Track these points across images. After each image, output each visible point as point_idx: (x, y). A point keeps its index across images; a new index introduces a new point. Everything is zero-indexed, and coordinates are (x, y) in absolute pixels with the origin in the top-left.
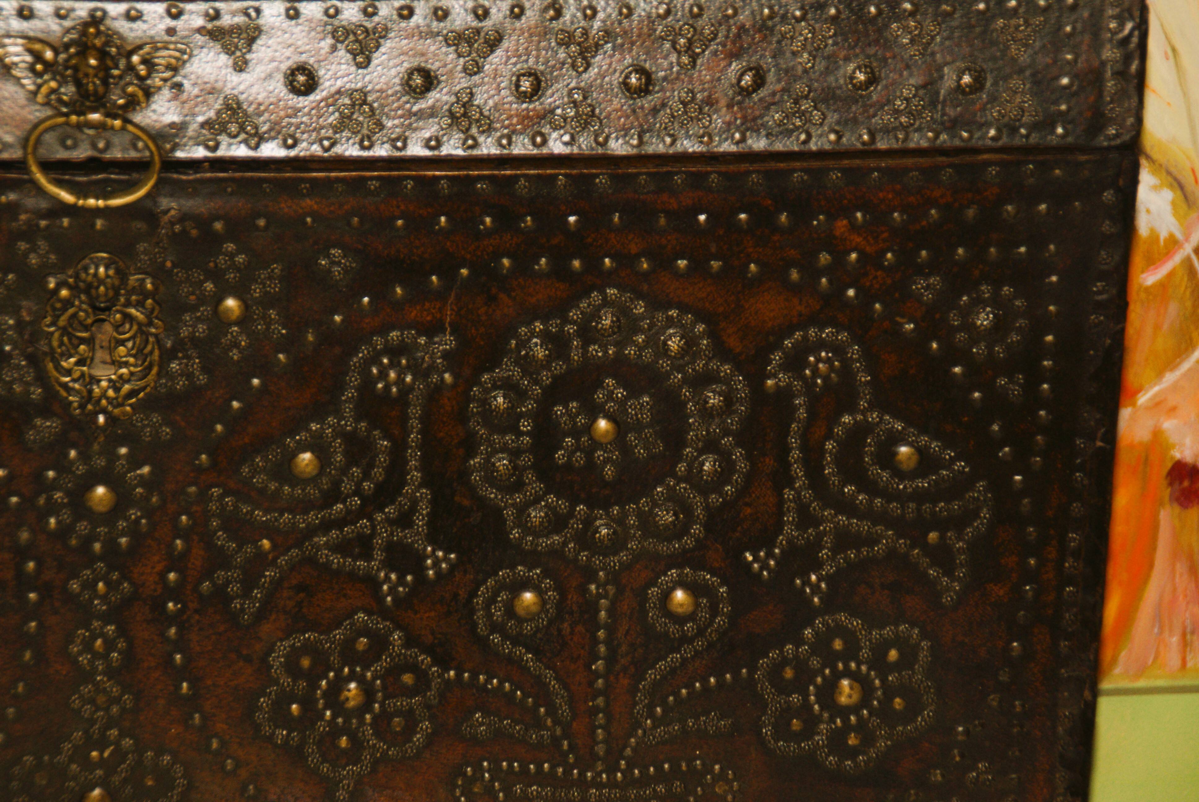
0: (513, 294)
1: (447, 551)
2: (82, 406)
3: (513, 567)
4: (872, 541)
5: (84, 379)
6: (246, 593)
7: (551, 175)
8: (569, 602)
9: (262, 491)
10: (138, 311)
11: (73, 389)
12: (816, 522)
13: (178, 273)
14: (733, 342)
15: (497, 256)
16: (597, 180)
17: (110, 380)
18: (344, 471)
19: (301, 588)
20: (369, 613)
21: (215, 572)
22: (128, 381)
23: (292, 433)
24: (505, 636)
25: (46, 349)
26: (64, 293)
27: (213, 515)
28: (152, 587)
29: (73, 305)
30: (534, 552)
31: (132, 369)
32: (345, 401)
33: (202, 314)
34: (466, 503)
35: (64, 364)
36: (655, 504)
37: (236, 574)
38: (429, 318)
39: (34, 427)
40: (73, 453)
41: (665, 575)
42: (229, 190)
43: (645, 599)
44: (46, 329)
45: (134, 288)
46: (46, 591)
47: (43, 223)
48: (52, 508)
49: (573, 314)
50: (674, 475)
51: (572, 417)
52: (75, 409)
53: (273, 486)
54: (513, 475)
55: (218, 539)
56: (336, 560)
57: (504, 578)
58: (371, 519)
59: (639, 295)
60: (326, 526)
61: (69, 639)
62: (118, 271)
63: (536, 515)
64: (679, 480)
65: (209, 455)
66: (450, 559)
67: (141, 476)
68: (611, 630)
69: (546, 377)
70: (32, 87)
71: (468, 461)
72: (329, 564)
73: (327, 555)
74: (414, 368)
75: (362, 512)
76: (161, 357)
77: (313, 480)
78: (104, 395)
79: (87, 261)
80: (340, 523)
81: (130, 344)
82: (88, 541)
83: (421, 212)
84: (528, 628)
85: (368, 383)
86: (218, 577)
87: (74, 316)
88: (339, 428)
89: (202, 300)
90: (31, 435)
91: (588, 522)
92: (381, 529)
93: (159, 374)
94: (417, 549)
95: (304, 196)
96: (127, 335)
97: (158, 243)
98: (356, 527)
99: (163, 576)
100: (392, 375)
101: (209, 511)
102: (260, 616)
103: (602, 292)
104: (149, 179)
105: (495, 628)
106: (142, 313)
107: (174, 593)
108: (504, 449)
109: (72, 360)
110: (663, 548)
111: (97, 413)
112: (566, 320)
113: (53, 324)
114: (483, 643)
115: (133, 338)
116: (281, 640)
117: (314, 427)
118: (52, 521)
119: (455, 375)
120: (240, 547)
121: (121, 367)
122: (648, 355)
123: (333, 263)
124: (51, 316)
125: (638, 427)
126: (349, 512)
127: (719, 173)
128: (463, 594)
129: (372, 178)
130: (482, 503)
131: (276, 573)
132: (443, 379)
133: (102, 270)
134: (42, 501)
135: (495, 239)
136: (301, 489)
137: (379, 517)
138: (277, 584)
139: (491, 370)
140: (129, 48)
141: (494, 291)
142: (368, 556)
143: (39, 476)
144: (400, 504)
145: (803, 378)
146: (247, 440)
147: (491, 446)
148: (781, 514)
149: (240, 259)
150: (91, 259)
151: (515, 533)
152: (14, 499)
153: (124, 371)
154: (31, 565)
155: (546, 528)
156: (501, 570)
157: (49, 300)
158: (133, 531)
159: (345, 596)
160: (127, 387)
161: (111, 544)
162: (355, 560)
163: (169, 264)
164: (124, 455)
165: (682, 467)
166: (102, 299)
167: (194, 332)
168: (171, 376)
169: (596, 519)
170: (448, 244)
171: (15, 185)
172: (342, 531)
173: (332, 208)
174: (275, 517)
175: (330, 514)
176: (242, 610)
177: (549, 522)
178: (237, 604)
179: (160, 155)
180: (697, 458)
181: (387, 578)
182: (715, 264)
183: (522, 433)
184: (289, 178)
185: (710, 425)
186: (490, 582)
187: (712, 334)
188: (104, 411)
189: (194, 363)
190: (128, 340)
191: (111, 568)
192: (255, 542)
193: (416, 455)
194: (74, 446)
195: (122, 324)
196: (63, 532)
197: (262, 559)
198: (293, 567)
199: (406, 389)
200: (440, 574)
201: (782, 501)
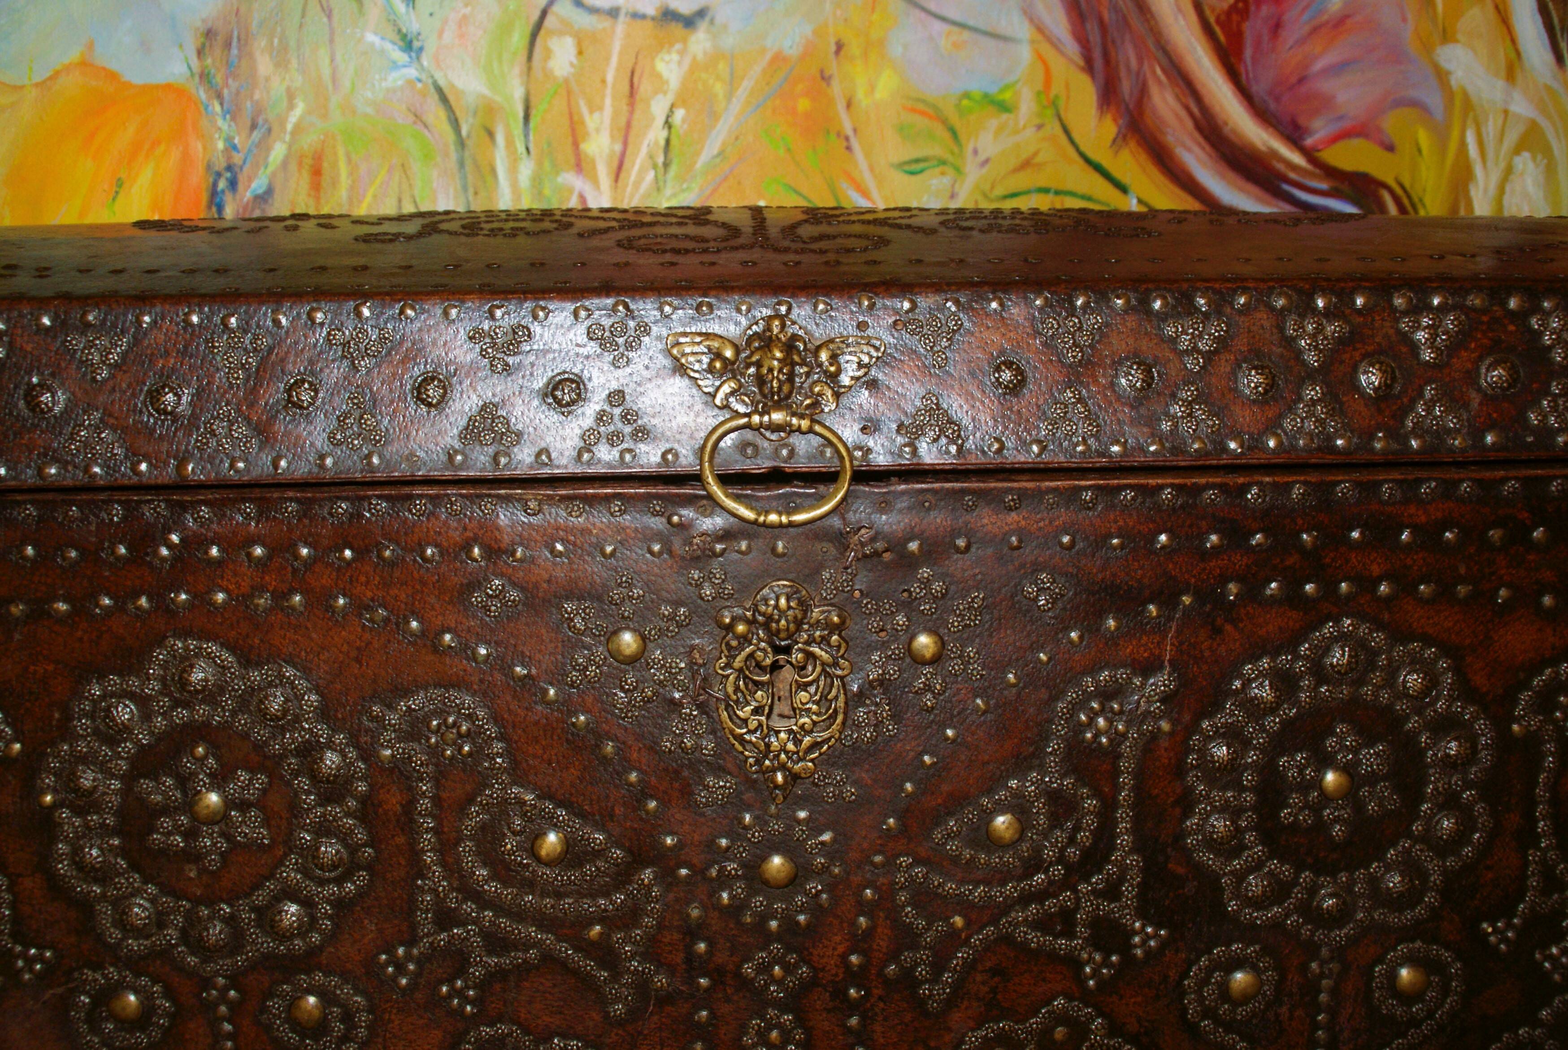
0: (1241, 625)
1: (1157, 927)
2: (758, 762)
3: (1228, 945)
5: (762, 731)
6: (935, 978)
7: (1287, 483)
8: (1289, 983)
9: (955, 860)
10: (822, 649)
11: (750, 742)
12: (1562, 886)
13: (867, 603)
14: (1480, 680)
15: (1224, 580)
16: (1338, 489)
17: (790, 732)
18: (1047, 835)
19: (997, 971)
20: (1069, 998)
21: (901, 954)
22: (809, 732)
23: (990, 792)
24: (1217, 1021)
25: (720, 695)
26: (741, 628)
27: (901, 888)
28: (834, 972)
29: (751, 644)
30: (1252, 926)
31: (814, 717)
32: (1051, 753)
33: (893, 653)
34: (1181, 871)
35: (739, 713)
36: (1388, 868)
37: (923, 954)
38: (1146, 655)
39: (706, 787)
40: (747, 818)
41: (1395, 950)
42: (927, 504)
43: (1371, 978)
44: (720, 672)
45: (818, 621)
46: (718, 975)
47: (719, 547)
48: (725, 880)
49: (1304, 648)
50: (1409, 835)
51: (1301, 769)
52: (751, 766)
53: (967, 854)
54: (1234, 837)
55: (906, 915)
56: (1035, 938)
57: (1219, 957)
58: (1075, 890)
59: (1379, 626)
60: (1025, 899)
61: (743, 1029)
62: (801, 603)
63: (1255, 884)
64: (1416, 840)
65: (897, 819)
66: (1160, 936)
67: (823, 843)
68: (1333, 1013)
69: (1272, 723)
70: (711, 390)
71: (1185, 822)
72: (1026, 943)
73: (1026, 933)
74: (1128, 713)
75: (1067, 883)
76: (846, 703)
77: (1013, 844)
78: (783, 749)
79: (766, 591)
80: (1040, 896)
81: (812, 689)
82: (764, 918)
83: (1141, 528)
84: (1241, 1012)
85: (1076, 731)
86: (905, 960)
87: (751, 655)
88: (1043, 786)
89: (894, 636)
90: (702, 796)
91: (1313, 890)
92: (1086, 902)
93: (844, 723)
94: (1125, 924)
95: (1010, 509)
96: (810, 678)
97: (846, 568)
98: (1059, 900)
99: (844, 957)
100: (1101, 721)
101: (897, 883)
102: (951, 1003)
103: (1337, 621)
104: (837, 491)
105: (1208, 1013)
106: (826, 652)
107: (857, 977)
108: (1226, 807)
109: (748, 709)
110: (1393, 919)
111: (774, 770)
112: (1297, 657)
113: (728, 665)
114: (1192, 1029)
115: (816, 680)
116: (973, 1030)
117: (1013, 783)
118: (725, 895)
119: (1174, 722)
120: (930, 924)
121: (801, 716)
122: (1385, 696)
123: (1041, 589)
124: (726, 657)
125: (1372, 780)
126: (1051, 883)
127: (1474, 480)
128: (1173, 974)
129: (1087, 488)
130: (1198, 869)
131: (969, 954)
132: (1159, 728)
133: (783, 601)
134: (714, 872)
135: (1223, 560)
136: (998, 857)
137: (1083, 887)
138: (970, 966)
139: (1210, 715)
140: (818, 343)
141: (1219, 621)
142: (1069, 934)
143: (711, 844)
144: (1108, 874)
145: (1555, 721)
146: (940, 801)
147: (1211, 804)
148: (1524, 877)
149: (937, 586)
150: (771, 588)
151: (1232, 906)
152: (684, 872)
153: (805, 720)
154: (702, 946)
155: (1268, 898)
156: (1216, 947)
157: (724, 637)
158: (813, 907)
159: (1044, 980)
160: (807, 740)
161: (789, 923)
162: (1056, 937)
163: (857, 594)
164: (804, 819)
165: (1417, 827)
166: (783, 635)
167: (884, 673)
168: (858, 726)
169: (1323, 886)
170: (1171, 566)
171: (690, 501)
172: (1042, 905)
173: (1041, 524)
174: (969, 890)
175: (1031, 886)
176: (931, 995)
177: (1272, 891)
178: (924, 990)
179: (851, 462)
180: (1435, 815)
181: (1091, 960)
182: (1462, 590)
183: (1244, 789)
184: (995, 488)
185: (1452, 776)
186: (1203, 961)
187: (1457, 669)
188: (783, 767)
189: (884, 710)
190: (810, 684)
191: (789, 949)
192: (947, 919)
193: (1128, 815)
194: (749, 808)
195: (804, 668)
196: (737, 908)
197: (954, 938)
198: (988, 947)
199: (1118, 738)
200: (1148, 952)
201: (1526, 863)
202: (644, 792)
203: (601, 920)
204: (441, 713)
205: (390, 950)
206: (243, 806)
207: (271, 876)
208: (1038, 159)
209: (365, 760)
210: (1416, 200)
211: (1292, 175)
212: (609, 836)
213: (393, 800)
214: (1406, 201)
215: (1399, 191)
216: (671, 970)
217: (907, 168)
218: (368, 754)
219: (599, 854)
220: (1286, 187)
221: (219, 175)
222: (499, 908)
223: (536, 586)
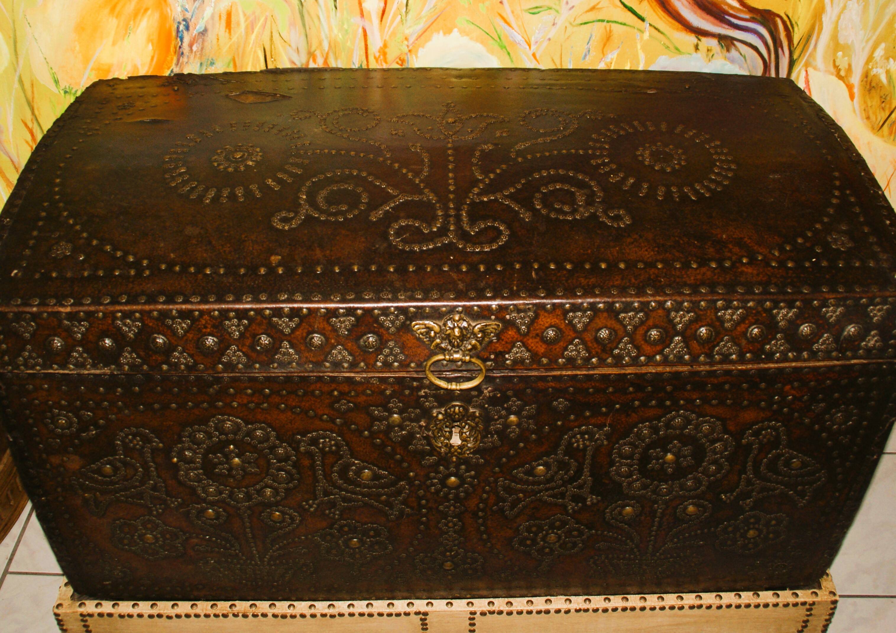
0: (638, 414)
1: (597, 496)
2: (447, 454)
3: (624, 501)
4: (774, 489)
5: (448, 445)
8: (645, 511)
10: (472, 422)
11: (443, 448)
12: (753, 484)
13: (490, 408)
14: (732, 427)
15: (633, 401)
17: (459, 446)
18: (556, 473)
19: (535, 508)
20: (562, 515)
24: (617, 521)
25: (432, 435)
26: (440, 416)
28: (473, 509)
29: (444, 421)
30: (633, 496)
31: (468, 442)
33: (500, 422)
34: (607, 482)
35: (439, 440)
36: (688, 480)
38: (600, 422)
39: (426, 459)
40: (442, 468)
41: (687, 502)
43: (677, 510)
44: (432, 428)
45: (471, 414)
46: (430, 509)
47: (432, 392)
48: (433, 485)
49: (663, 419)
51: (658, 454)
52: (443, 455)
54: (629, 473)
57: (620, 504)
58: (566, 487)
59: (694, 413)
60: (547, 490)
62: (464, 409)
63: (636, 485)
64: (700, 473)
65: (499, 468)
67: (471, 475)
68: (661, 518)
69: (648, 441)
70: (429, 343)
71: (610, 469)
74: (591, 439)
76: (481, 438)
78: (456, 451)
79: (450, 405)
80: (553, 489)
81: (468, 434)
82: (447, 494)
83: (601, 386)
84: (627, 518)
85: (570, 444)
87: (444, 424)
89: (500, 417)
90: (425, 462)
91: (658, 487)
93: (479, 443)
95: (549, 381)
96: (467, 430)
99: (477, 505)
103: (677, 412)
105: (613, 519)
106: (474, 423)
107: (482, 510)
108: (627, 465)
109: (443, 439)
110: (688, 494)
111: (452, 456)
112: (660, 422)
113: (435, 427)
114: (608, 523)
115: (469, 431)
116: (525, 523)
118: (433, 489)
122: (693, 433)
123: (559, 403)
124: (434, 424)
125: (685, 457)
128: (601, 509)
129: (581, 375)
130: (614, 482)
133: (457, 409)
134: (428, 482)
135: (633, 395)
138: (524, 507)
139: (624, 439)
141: (630, 413)
143: (428, 475)
145: (759, 439)
146: (515, 463)
147: (620, 464)
149: (518, 403)
150: (453, 405)
151: (626, 490)
152: (417, 482)
153: (465, 443)
154: (424, 502)
155: (640, 489)
156: (618, 502)
157: (434, 420)
158: (466, 492)
159: (553, 510)
160: (465, 448)
163: (487, 406)
164: (463, 468)
165: (701, 469)
166: (457, 419)
167: (496, 428)
168: (485, 443)
169: (661, 486)
170: (612, 397)
173: (561, 385)
177: (642, 487)
180: (708, 466)
183: (635, 459)
184: (543, 375)
185: (716, 455)
186: (614, 505)
187: (723, 425)
188: (455, 456)
190: (467, 432)
191: (457, 502)
192: (517, 495)
194: (442, 466)
195: (464, 427)
196: (437, 492)
197: (519, 500)
198: (532, 502)
199: (585, 447)
200: (593, 504)
201: (740, 479)
202: (402, 460)
203: (386, 495)
204: (324, 438)
205: (307, 502)
206: (249, 463)
207: (261, 481)
208: (599, 6)
209: (295, 451)
210: (794, 23)
211: (731, 12)
212: (389, 472)
213: (306, 462)
214: (788, 23)
215: (785, 18)
216: (412, 508)
217: (531, 11)
218: (296, 449)
219: (385, 477)
220: (727, 17)
221: (179, 23)
222: (347, 491)
223: (359, 403)
